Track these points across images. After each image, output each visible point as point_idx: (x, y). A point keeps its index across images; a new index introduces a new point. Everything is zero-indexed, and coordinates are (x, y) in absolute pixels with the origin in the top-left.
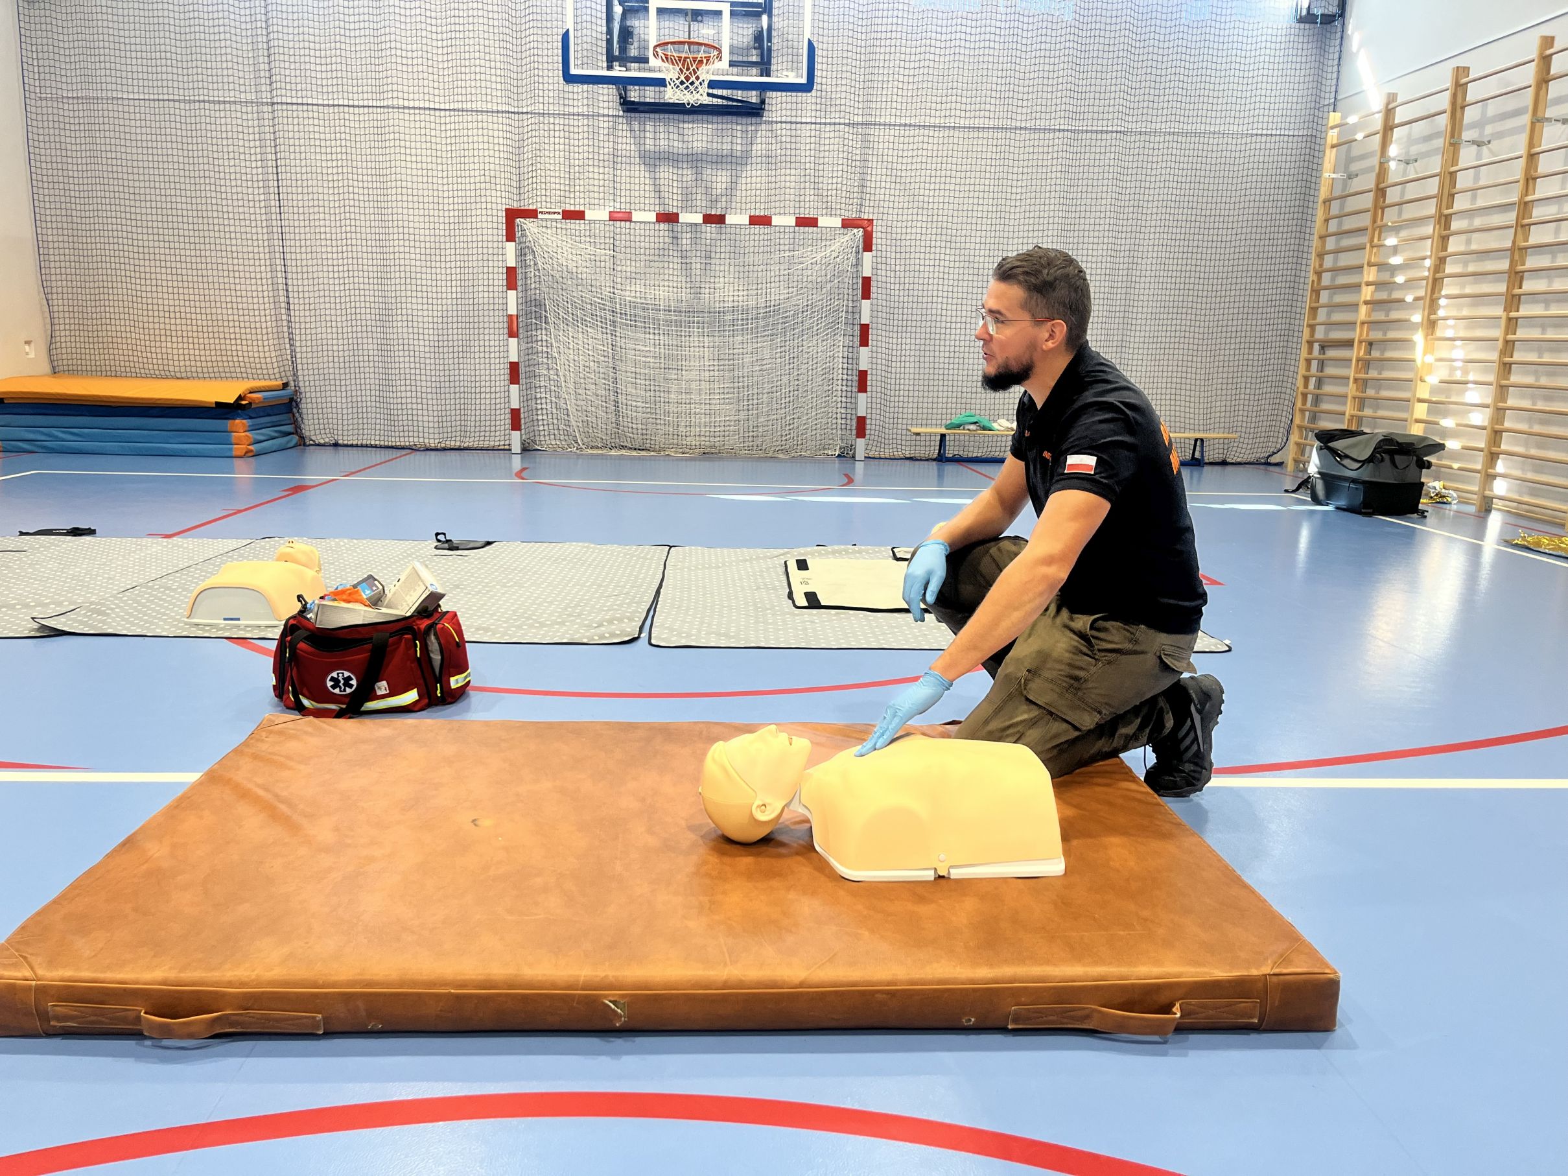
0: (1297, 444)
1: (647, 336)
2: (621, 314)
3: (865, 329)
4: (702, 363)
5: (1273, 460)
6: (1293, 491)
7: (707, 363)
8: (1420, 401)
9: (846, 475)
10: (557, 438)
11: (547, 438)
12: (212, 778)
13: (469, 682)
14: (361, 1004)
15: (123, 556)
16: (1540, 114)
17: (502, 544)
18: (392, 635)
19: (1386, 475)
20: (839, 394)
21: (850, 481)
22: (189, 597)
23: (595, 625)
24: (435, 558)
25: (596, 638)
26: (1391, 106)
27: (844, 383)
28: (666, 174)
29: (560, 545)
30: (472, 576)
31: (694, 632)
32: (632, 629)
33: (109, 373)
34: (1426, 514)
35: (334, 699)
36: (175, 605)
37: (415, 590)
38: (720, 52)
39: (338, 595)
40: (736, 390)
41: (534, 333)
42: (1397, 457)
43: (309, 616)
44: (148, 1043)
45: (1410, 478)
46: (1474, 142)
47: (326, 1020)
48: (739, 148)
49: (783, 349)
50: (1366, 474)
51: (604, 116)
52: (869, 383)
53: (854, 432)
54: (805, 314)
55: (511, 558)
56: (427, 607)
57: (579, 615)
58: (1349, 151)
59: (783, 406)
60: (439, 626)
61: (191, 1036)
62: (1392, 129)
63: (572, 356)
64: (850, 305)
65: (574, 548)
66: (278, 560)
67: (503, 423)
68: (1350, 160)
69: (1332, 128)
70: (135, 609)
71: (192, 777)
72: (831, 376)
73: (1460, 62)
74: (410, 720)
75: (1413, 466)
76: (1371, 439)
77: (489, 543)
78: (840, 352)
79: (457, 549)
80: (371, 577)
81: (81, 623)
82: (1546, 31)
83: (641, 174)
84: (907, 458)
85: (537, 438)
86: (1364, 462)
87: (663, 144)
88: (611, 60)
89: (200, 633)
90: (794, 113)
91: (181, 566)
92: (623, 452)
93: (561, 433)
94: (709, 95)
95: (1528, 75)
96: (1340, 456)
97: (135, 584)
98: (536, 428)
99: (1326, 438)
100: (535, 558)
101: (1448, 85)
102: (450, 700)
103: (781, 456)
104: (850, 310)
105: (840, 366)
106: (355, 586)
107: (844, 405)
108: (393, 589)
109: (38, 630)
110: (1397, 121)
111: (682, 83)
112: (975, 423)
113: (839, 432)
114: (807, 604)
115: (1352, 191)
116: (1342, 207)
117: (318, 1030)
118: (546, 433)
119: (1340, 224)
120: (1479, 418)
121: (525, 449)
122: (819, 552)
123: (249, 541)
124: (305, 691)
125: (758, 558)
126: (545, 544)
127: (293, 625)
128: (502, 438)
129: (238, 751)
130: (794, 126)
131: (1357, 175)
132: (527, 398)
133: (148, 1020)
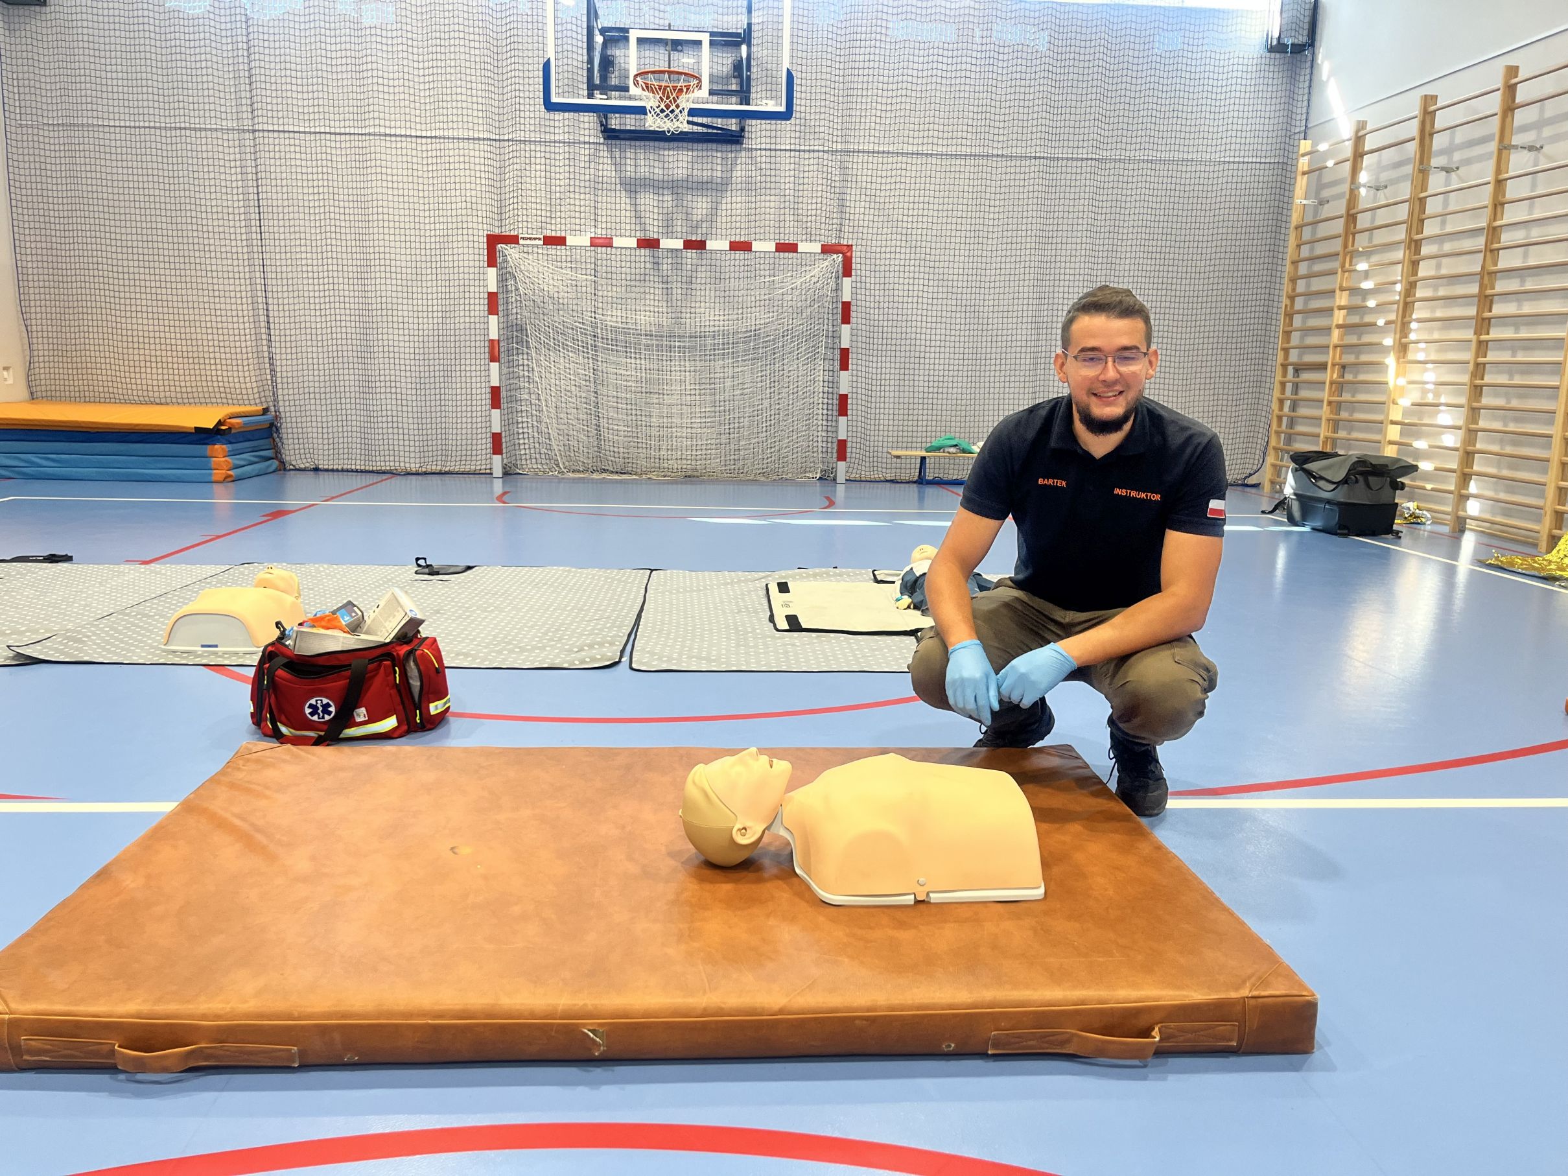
0: (1274, 466)
1: (629, 360)
2: (602, 338)
3: (845, 354)
4: (683, 388)
5: (1251, 481)
6: (1270, 512)
7: (688, 388)
8: (1393, 423)
9: (828, 498)
10: (539, 461)
11: (529, 462)
12: (188, 807)
13: (449, 708)
14: (337, 1036)
15: (100, 583)
16: (1506, 142)
17: (483, 568)
18: (371, 661)
19: (1360, 495)
20: (820, 417)
21: (831, 503)
22: (167, 624)
23: (576, 650)
24: (416, 583)
25: (577, 662)
26: (1361, 134)
27: (825, 407)
28: (647, 200)
29: (541, 569)
30: (452, 601)
31: (675, 656)
32: (612, 654)
33: (87, 399)
34: (1400, 534)
35: (311, 726)
36: (151, 632)
37: (394, 616)
38: (700, 81)
39: (317, 621)
40: (717, 414)
41: (515, 358)
42: (1370, 478)
43: (287, 643)
44: (122, 1077)
45: (1384, 499)
46: (1443, 169)
47: (302, 1053)
48: (719, 174)
49: (764, 373)
50: (1341, 495)
51: (585, 143)
52: (849, 407)
53: (835, 455)
54: (786, 338)
55: (491, 583)
56: (406, 634)
57: (560, 639)
58: (1320, 177)
59: (764, 429)
60: (418, 652)
61: (165, 1070)
62: (1362, 156)
63: (553, 381)
64: (831, 329)
65: (558, 571)
66: (256, 586)
67: (484, 447)
68: (1321, 186)
69: (1303, 155)
70: (112, 636)
71: (168, 807)
72: (812, 400)
73: (1429, 90)
74: (389, 748)
75: (1388, 488)
76: (1345, 461)
77: (469, 568)
78: (820, 376)
79: (438, 573)
80: (350, 603)
81: (57, 650)
82: (1511, 61)
83: (622, 200)
84: (887, 481)
85: (518, 462)
86: (1338, 483)
87: (644, 170)
88: (591, 89)
89: (177, 660)
90: (773, 140)
91: (159, 593)
92: (604, 475)
93: (543, 457)
94: (689, 122)
95: (1494, 103)
96: (1314, 477)
97: (112, 611)
98: (518, 452)
99: (1301, 460)
100: (516, 582)
101: (1416, 113)
102: (429, 726)
103: (763, 479)
104: (830, 334)
105: (821, 390)
106: (334, 613)
107: (825, 428)
108: (373, 615)
109: (13, 658)
110: (1366, 149)
111: (662, 111)
112: (956, 445)
113: (820, 455)
114: (787, 627)
115: (1323, 216)
116: (1314, 233)
117: (294, 1062)
118: (528, 457)
119: (1312, 250)
120: (1451, 440)
121: (506, 473)
122: (800, 575)
123: (228, 567)
124: (283, 718)
125: (739, 581)
126: (527, 569)
127: (271, 652)
128: (484, 462)
129: (214, 780)
130: (773, 153)
131: (1328, 202)
132: (508, 422)
133: (122, 1053)
